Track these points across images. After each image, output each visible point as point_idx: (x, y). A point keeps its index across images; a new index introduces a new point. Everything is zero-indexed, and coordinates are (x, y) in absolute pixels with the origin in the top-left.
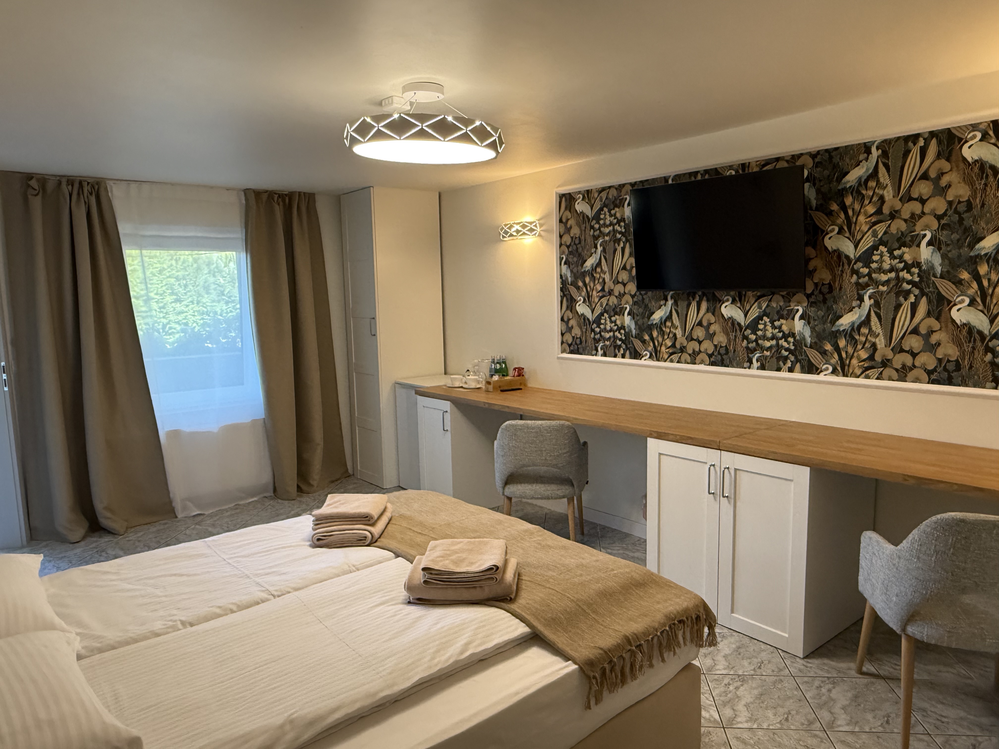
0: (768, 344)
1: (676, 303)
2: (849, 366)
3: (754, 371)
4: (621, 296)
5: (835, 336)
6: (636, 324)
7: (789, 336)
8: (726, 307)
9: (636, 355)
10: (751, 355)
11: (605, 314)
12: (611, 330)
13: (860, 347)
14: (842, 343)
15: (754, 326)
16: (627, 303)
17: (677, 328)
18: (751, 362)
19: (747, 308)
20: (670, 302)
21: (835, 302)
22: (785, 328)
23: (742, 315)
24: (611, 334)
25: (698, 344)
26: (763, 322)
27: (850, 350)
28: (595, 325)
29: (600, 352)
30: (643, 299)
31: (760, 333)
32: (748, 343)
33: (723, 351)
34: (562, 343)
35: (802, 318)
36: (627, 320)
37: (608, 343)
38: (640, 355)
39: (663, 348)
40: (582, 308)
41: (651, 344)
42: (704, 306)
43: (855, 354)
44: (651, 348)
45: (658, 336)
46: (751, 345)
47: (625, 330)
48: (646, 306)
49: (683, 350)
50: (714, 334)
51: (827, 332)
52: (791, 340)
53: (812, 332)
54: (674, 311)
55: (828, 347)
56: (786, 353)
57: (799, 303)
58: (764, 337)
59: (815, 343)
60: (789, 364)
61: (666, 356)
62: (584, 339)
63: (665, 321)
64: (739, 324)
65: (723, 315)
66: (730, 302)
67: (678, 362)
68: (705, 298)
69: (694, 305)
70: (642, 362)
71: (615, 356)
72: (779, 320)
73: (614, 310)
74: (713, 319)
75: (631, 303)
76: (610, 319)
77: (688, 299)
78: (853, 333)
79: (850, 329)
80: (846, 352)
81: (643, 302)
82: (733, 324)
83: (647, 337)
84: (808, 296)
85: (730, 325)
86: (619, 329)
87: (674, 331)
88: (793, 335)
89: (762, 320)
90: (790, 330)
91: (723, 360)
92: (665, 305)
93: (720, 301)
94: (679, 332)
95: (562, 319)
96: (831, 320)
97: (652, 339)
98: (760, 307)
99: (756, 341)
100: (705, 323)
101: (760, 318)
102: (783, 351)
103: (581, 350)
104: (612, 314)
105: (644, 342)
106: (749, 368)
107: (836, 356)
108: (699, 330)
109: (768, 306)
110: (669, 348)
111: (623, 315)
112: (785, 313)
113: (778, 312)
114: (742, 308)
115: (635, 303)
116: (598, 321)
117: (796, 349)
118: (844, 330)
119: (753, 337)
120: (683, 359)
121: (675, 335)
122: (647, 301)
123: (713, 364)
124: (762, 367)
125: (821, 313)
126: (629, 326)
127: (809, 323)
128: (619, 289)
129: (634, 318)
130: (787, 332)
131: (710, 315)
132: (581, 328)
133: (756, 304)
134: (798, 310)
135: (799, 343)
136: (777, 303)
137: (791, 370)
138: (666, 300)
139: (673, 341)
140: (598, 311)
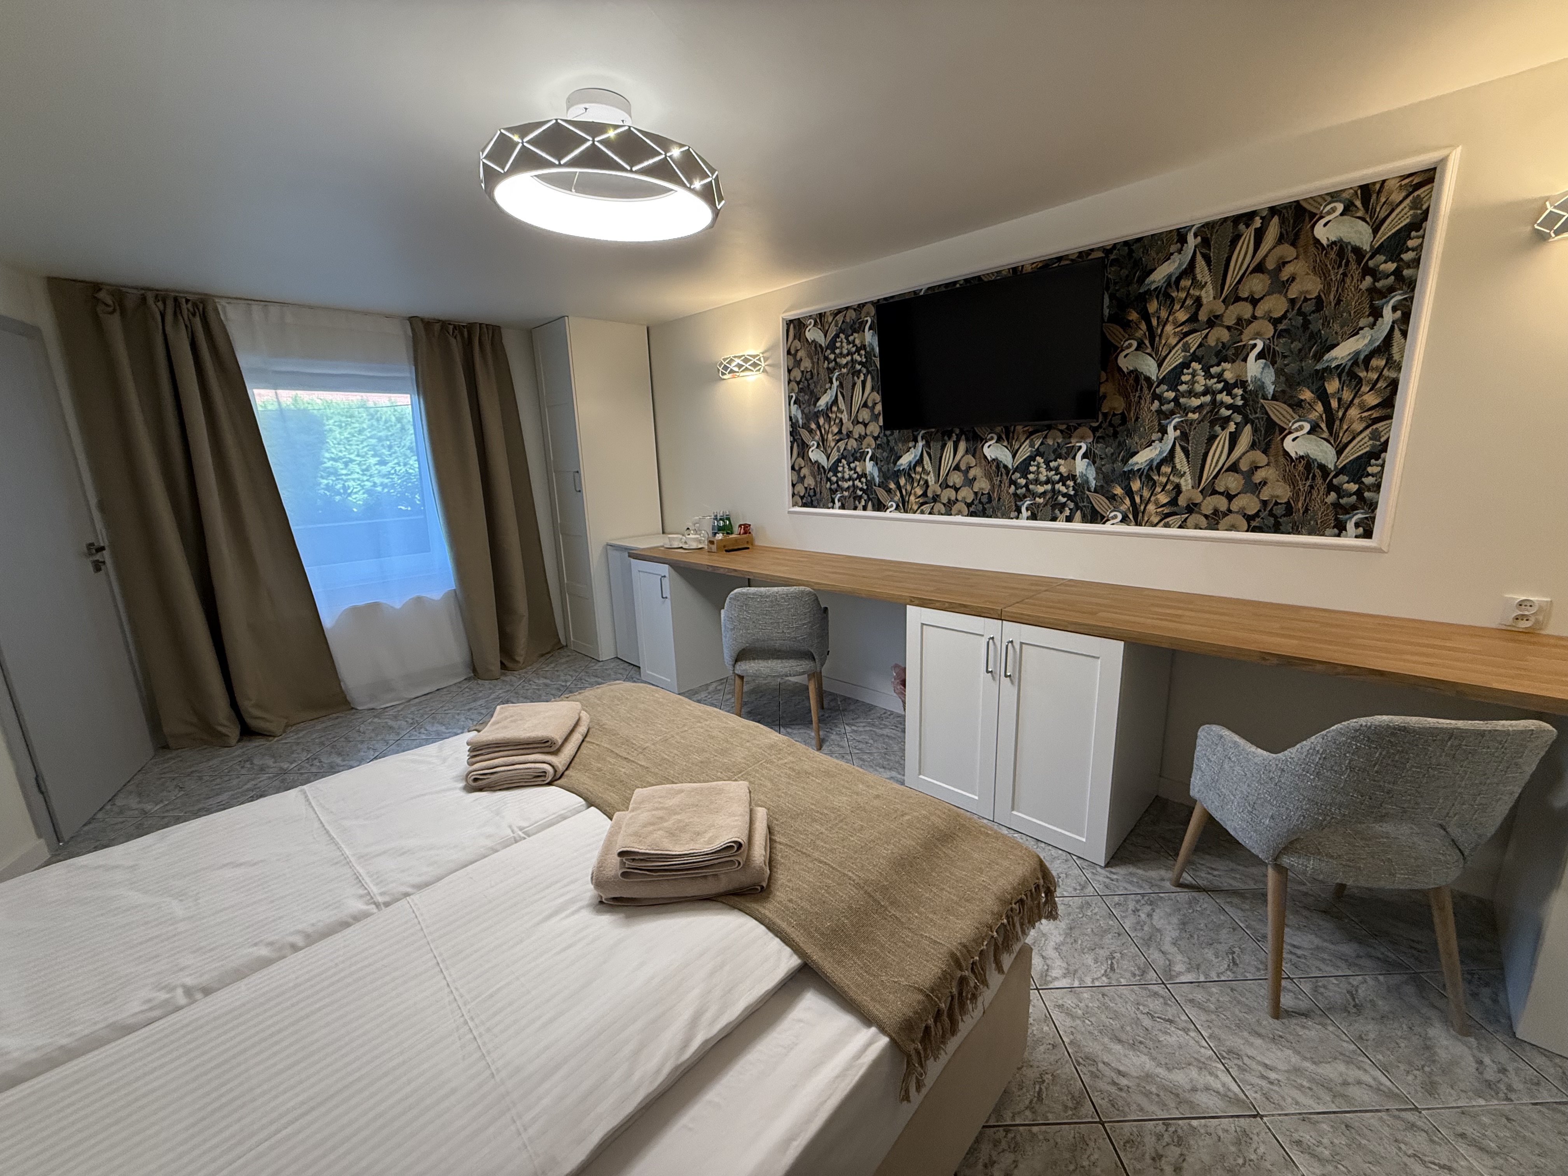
0: (1041, 489)
1: (928, 445)
2: (1143, 513)
3: (1023, 522)
4: (862, 438)
5: (1127, 477)
6: (880, 470)
7: (1068, 478)
8: (989, 447)
9: (880, 506)
10: (1019, 503)
11: (843, 461)
12: (850, 479)
13: (1158, 489)
14: (1136, 485)
15: (1023, 468)
16: (869, 446)
17: (928, 474)
18: (1019, 511)
19: (1016, 447)
20: (920, 444)
21: (1129, 435)
22: (1063, 469)
23: (1010, 456)
24: (851, 483)
25: (954, 492)
26: (1036, 463)
27: (1146, 494)
28: (831, 474)
29: (838, 504)
30: (888, 441)
31: (1031, 476)
32: (1017, 489)
33: (985, 499)
34: (793, 495)
35: (1084, 456)
36: (869, 466)
37: (846, 494)
38: (885, 506)
39: (912, 498)
40: (815, 455)
41: (898, 494)
42: (962, 446)
43: (1153, 499)
44: (898, 497)
45: (906, 484)
46: (1019, 492)
47: (866, 477)
48: (892, 450)
49: (936, 499)
50: (975, 479)
51: (1117, 473)
52: (1070, 483)
53: (1097, 473)
54: (925, 454)
55: (1118, 491)
56: (1064, 500)
57: (1082, 438)
58: (1037, 481)
59: (1102, 486)
60: (1067, 512)
61: (915, 507)
62: (818, 490)
63: (915, 466)
64: (1005, 467)
65: (985, 457)
66: (994, 441)
67: (930, 513)
68: (963, 437)
69: (950, 445)
70: (887, 514)
71: (855, 508)
72: (1055, 460)
73: (853, 455)
74: (973, 462)
75: (874, 446)
76: (849, 466)
77: (943, 440)
78: (1151, 473)
79: (1147, 468)
80: (1141, 496)
81: (888, 445)
82: (998, 467)
83: (892, 486)
84: (1094, 430)
85: (994, 468)
86: (859, 477)
87: (926, 477)
88: (1073, 478)
89: (1034, 461)
90: (1070, 471)
91: (984, 509)
92: (915, 447)
93: (982, 440)
94: (931, 479)
95: (793, 468)
96: (1124, 457)
97: (899, 487)
98: (1032, 445)
99: (1026, 486)
100: (963, 467)
101: (1032, 458)
102: (1060, 498)
103: (815, 503)
104: (851, 459)
105: (889, 491)
106: (1017, 518)
107: (1127, 501)
108: (956, 476)
109: (1042, 444)
110: (919, 497)
111: (865, 461)
112: (1064, 451)
113: (1054, 451)
114: (1010, 447)
115: (878, 446)
116: (834, 469)
117: (1075, 495)
118: (1139, 470)
119: (1023, 481)
120: (935, 510)
121: (926, 482)
122: (892, 444)
123: (972, 514)
124: (1034, 517)
125: (1109, 450)
126: (871, 474)
127: (1094, 463)
128: (859, 430)
129: (877, 464)
130: (1065, 475)
131: (969, 457)
132: (815, 478)
133: (1028, 441)
134: (1080, 447)
135: (1081, 487)
136: (1054, 440)
137: (1069, 519)
138: (916, 441)
139: (924, 488)
140: (835, 456)
